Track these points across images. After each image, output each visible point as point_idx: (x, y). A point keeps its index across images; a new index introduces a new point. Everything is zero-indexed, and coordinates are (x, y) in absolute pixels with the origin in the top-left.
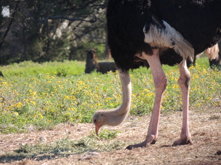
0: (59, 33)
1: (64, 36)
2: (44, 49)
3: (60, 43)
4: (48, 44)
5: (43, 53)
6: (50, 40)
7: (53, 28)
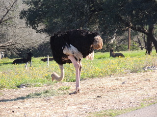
0: (112, 42)
1: (114, 42)
2: (106, 47)
3: (112, 45)
4: (108, 45)
5: (106, 49)
6: (109, 44)
7: (110, 40)
